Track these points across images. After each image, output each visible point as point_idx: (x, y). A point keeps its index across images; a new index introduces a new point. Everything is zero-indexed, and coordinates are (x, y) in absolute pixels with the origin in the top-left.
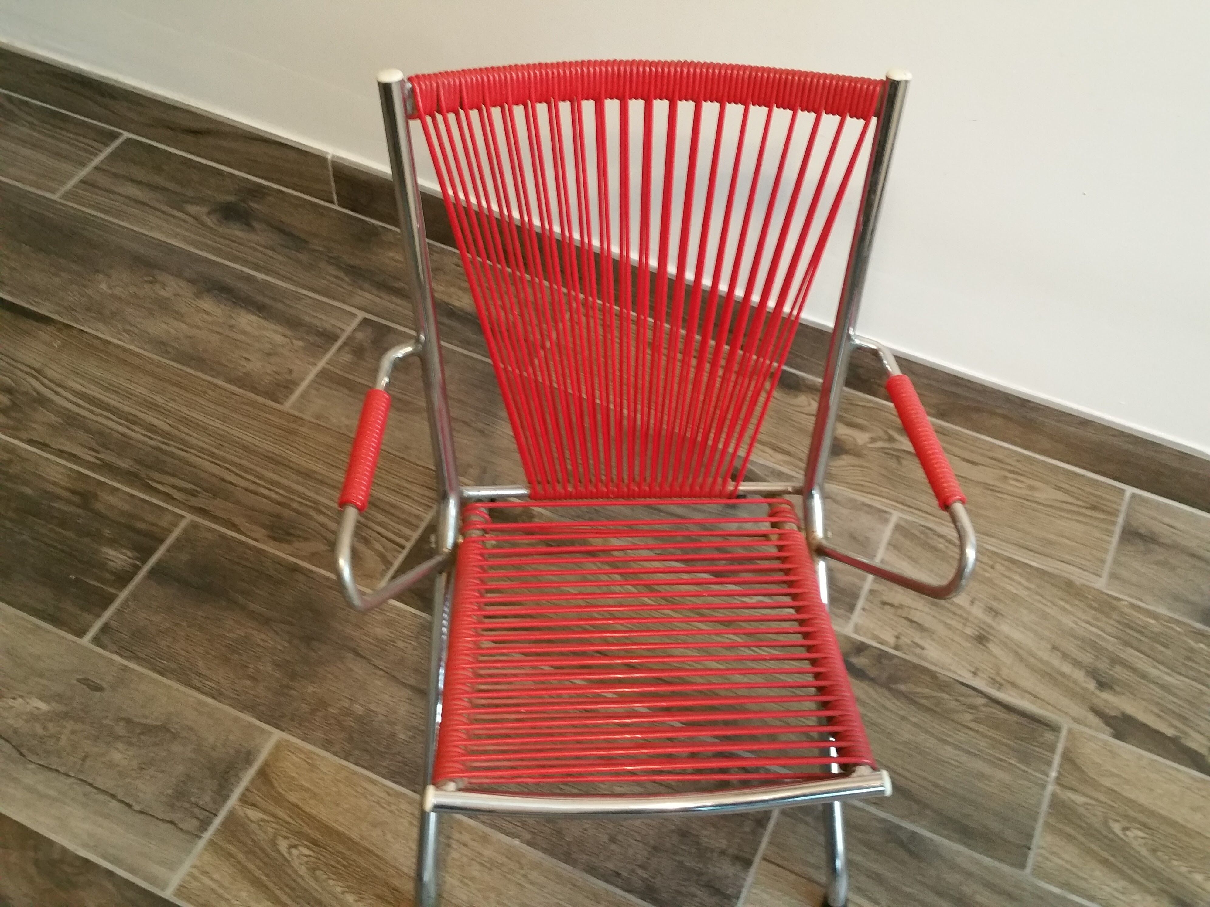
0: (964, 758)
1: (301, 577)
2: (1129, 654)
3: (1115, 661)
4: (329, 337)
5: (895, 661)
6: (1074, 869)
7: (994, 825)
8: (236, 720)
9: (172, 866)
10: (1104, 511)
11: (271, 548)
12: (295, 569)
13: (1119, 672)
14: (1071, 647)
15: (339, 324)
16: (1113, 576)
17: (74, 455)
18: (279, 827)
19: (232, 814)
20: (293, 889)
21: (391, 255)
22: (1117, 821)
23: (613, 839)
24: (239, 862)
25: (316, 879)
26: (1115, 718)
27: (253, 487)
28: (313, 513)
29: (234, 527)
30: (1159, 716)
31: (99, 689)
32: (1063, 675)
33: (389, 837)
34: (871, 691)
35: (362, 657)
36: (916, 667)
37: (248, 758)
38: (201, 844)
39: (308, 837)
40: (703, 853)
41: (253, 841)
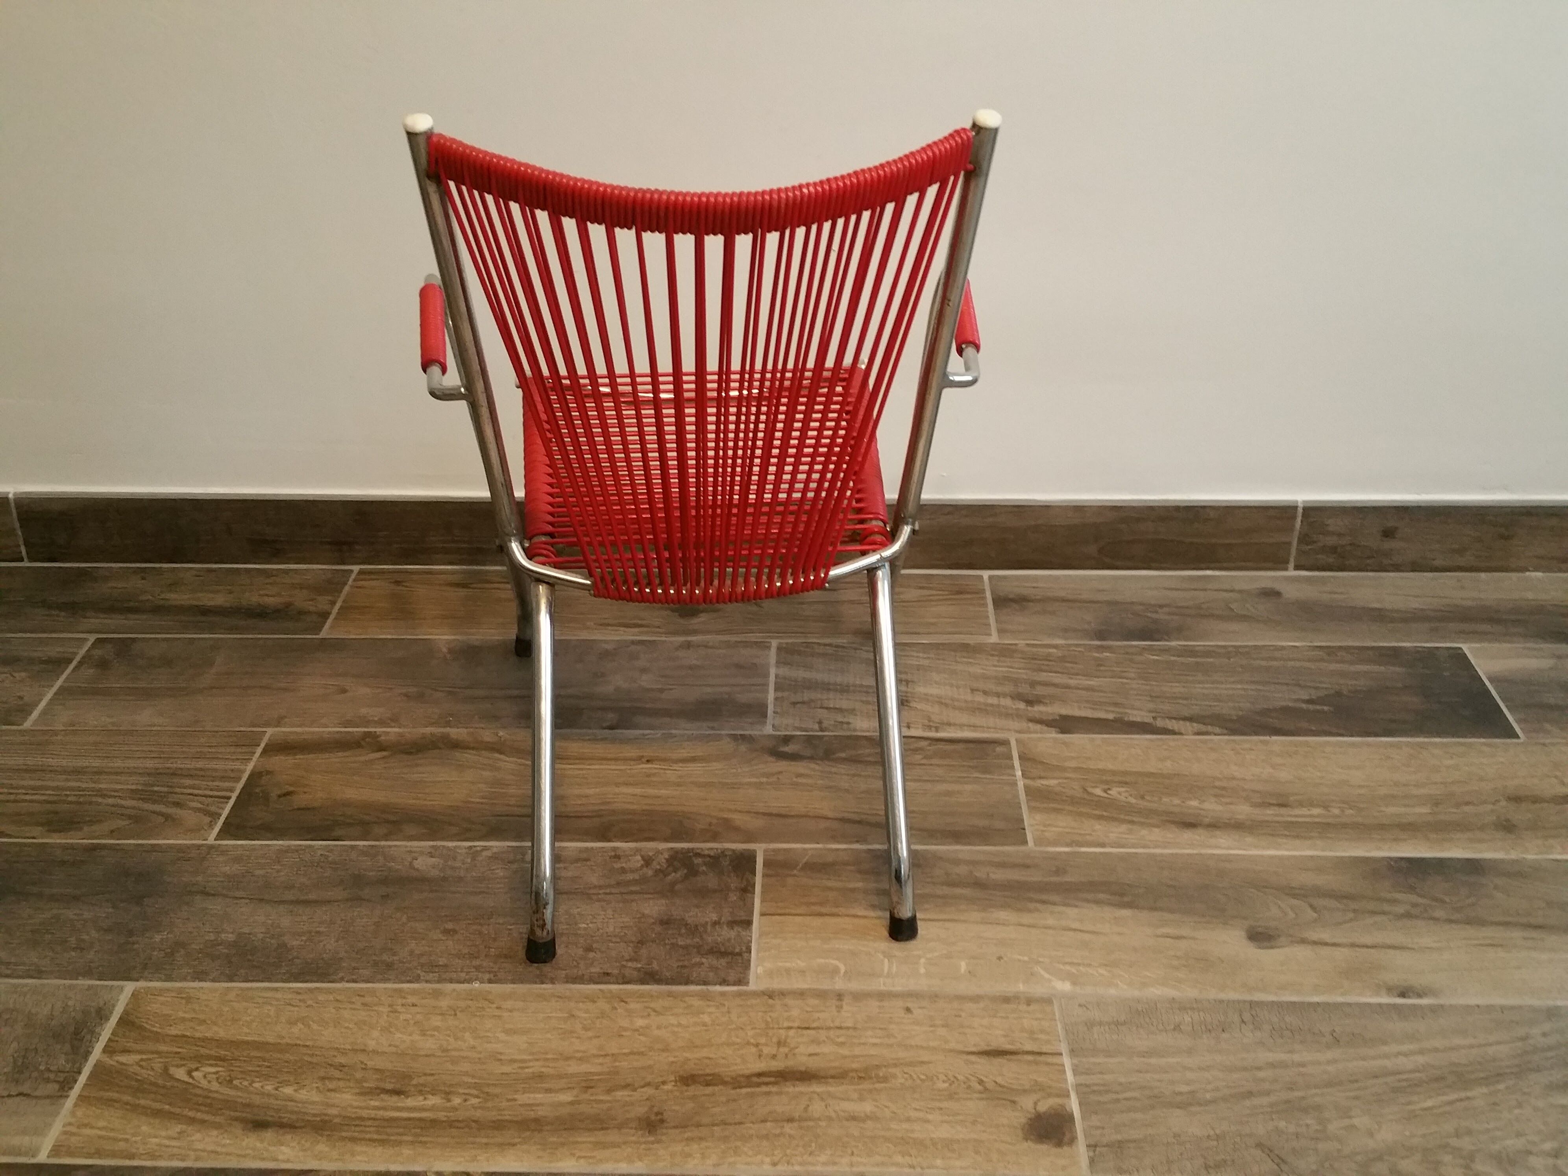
0: (929, 786)
2: (1044, 676)
3: (1033, 684)
4: (61, 663)
5: (825, 739)
6: (1076, 831)
7: (982, 823)
8: (71, 987)
9: (41, 1132)
10: (968, 593)
11: (57, 839)
12: (95, 848)
13: (1040, 690)
14: (989, 686)
15: (69, 650)
16: (1000, 631)
18: (167, 1060)
19: (98, 1065)
20: (210, 1105)
21: (110, 585)
22: (1096, 787)
23: (589, 949)
24: (127, 1104)
25: (236, 1088)
26: (1054, 720)
27: (10, 797)
28: (100, 800)
29: (3, 834)
30: (1093, 709)
32: (992, 705)
33: (315, 1027)
34: (813, 766)
35: (214, 895)
36: (849, 737)
37: (102, 1015)
38: (70, 1101)
39: (209, 1057)
40: (694, 930)
41: (137, 1080)
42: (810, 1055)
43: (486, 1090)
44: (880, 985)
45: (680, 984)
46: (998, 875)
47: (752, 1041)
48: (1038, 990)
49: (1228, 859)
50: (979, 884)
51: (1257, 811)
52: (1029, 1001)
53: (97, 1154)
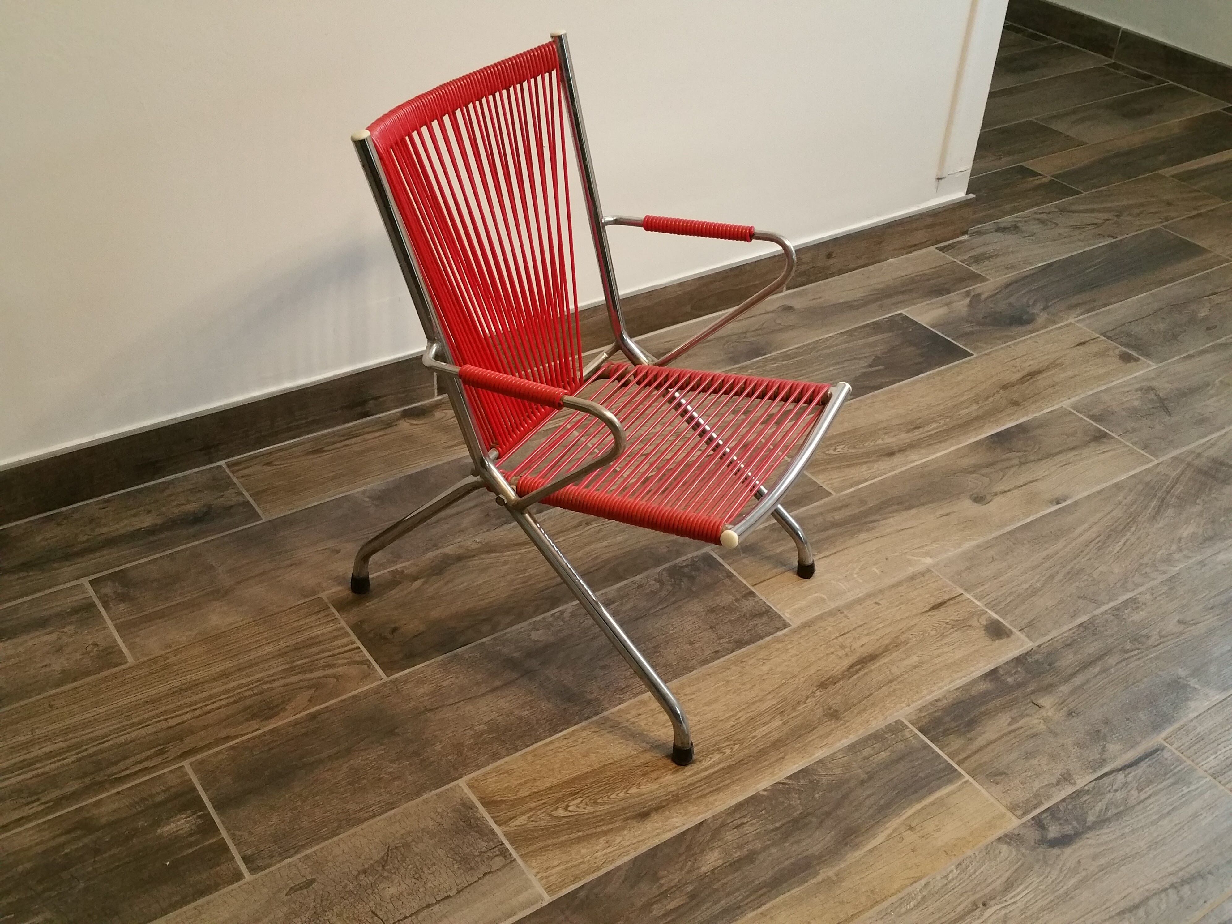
1: (325, 716)
4: (86, 608)
6: (845, 478)
8: (425, 802)
9: (525, 888)
12: (313, 716)
15: (79, 597)
17: (22, 818)
18: (544, 810)
19: (507, 834)
20: (602, 820)
22: (828, 450)
23: (691, 643)
24: (555, 844)
25: (604, 804)
27: (198, 712)
28: (267, 686)
29: (227, 738)
31: (313, 881)
33: (602, 751)
35: (437, 708)
37: (468, 807)
38: (519, 861)
39: (565, 796)
40: (730, 609)
41: (543, 830)
42: (862, 646)
43: (734, 738)
44: (850, 597)
45: (759, 640)
46: (838, 516)
47: (828, 652)
48: (921, 568)
49: (925, 465)
50: (835, 524)
51: (910, 435)
52: (922, 574)
53: (576, 878)
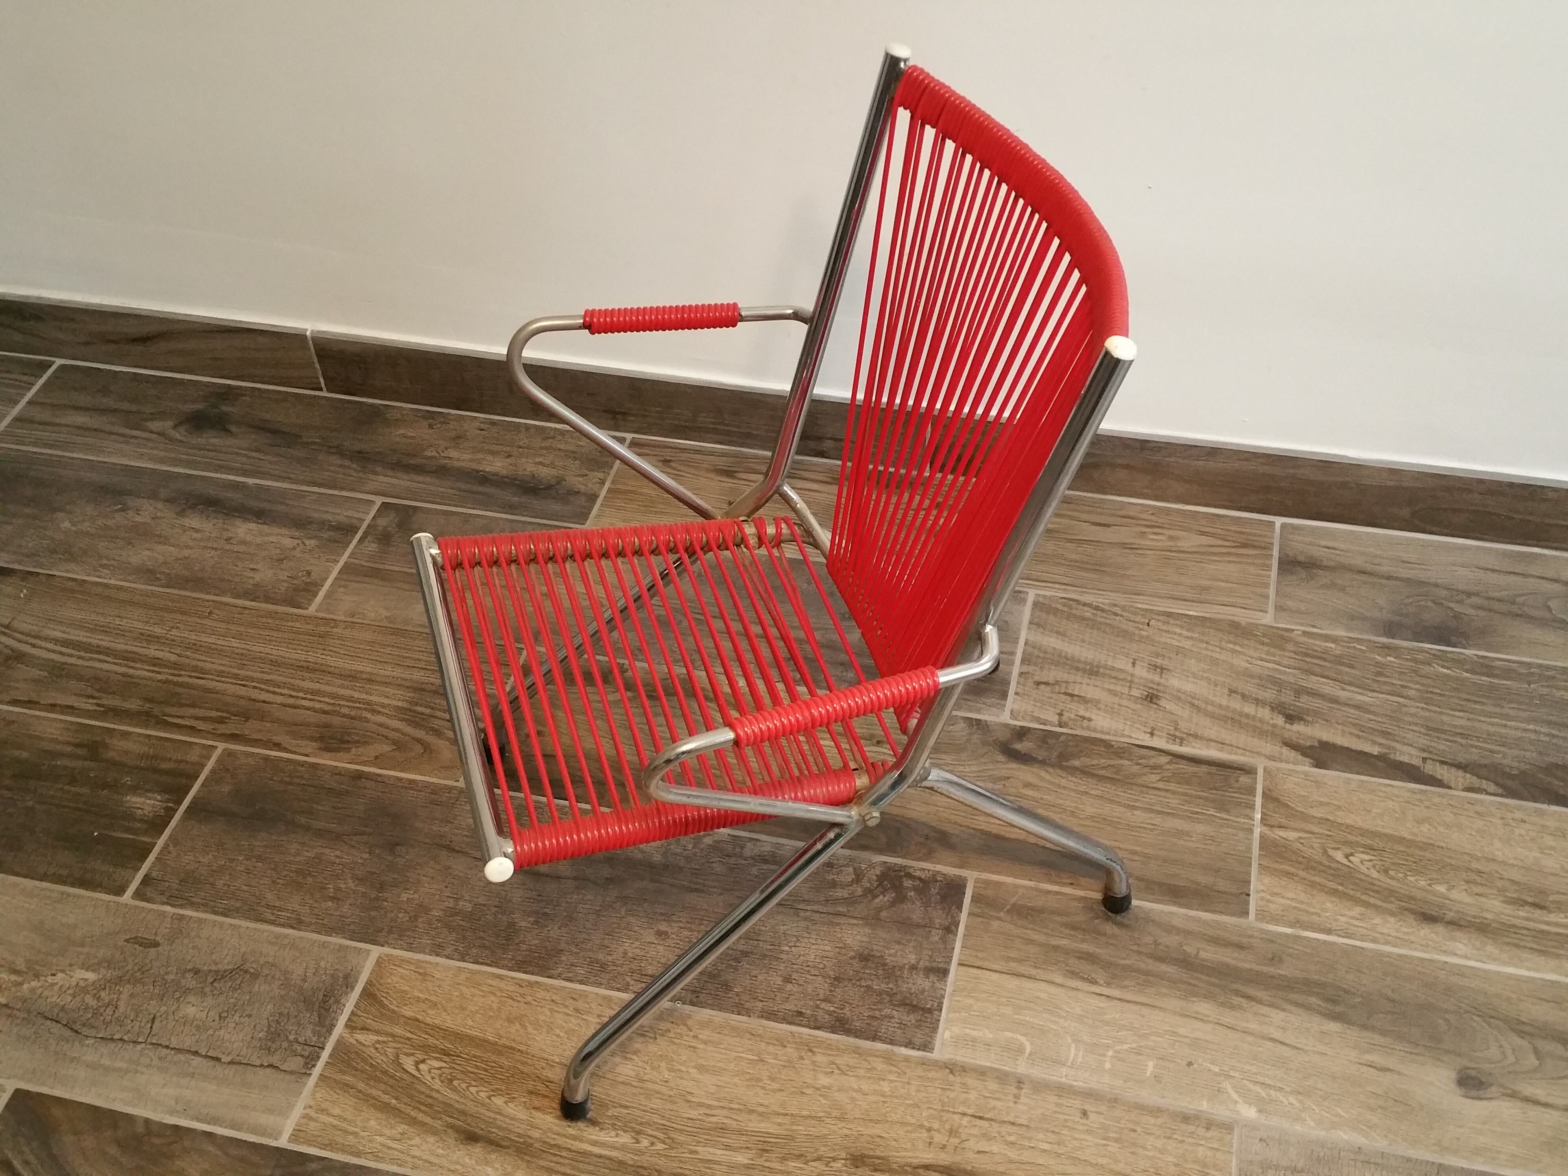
0: (1158, 820)
1: (370, 784)
2: (1313, 682)
3: (1300, 691)
4: (348, 530)
5: (1062, 738)
6: (1303, 907)
7: (1204, 879)
8: (324, 945)
9: (284, 1112)
10: (1255, 547)
11: (326, 760)
12: (359, 776)
13: (1305, 702)
14: (1250, 688)
15: (356, 515)
16: (1279, 608)
17: (72, 707)
18: (399, 1045)
19: (340, 1042)
20: (430, 1106)
21: (401, 432)
22: (1337, 849)
23: (787, 980)
24: (360, 1091)
25: (455, 1090)
26: (1311, 747)
27: (291, 701)
28: (369, 716)
29: (278, 746)
30: (1359, 737)
31: (156, 945)
32: (1247, 716)
33: (530, 1029)
34: (1043, 773)
35: (458, 852)
36: (1086, 739)
37: (348, 982)
38: (312, 1081)
39: (435, 1049)
40: (891, 973)
41: (372, 1065)
42: (979, 1152)
43: (672, 1135)
44: (1061, 1075)
45: (867, 1039)
46: (1209, 954)
47: (926, 1124)
48: (1221, 1112)
49: (1461, 972)
50: (1186, 963)
51: (1508, 910)
52: (1210, 1125)
53: (330, 1145)
